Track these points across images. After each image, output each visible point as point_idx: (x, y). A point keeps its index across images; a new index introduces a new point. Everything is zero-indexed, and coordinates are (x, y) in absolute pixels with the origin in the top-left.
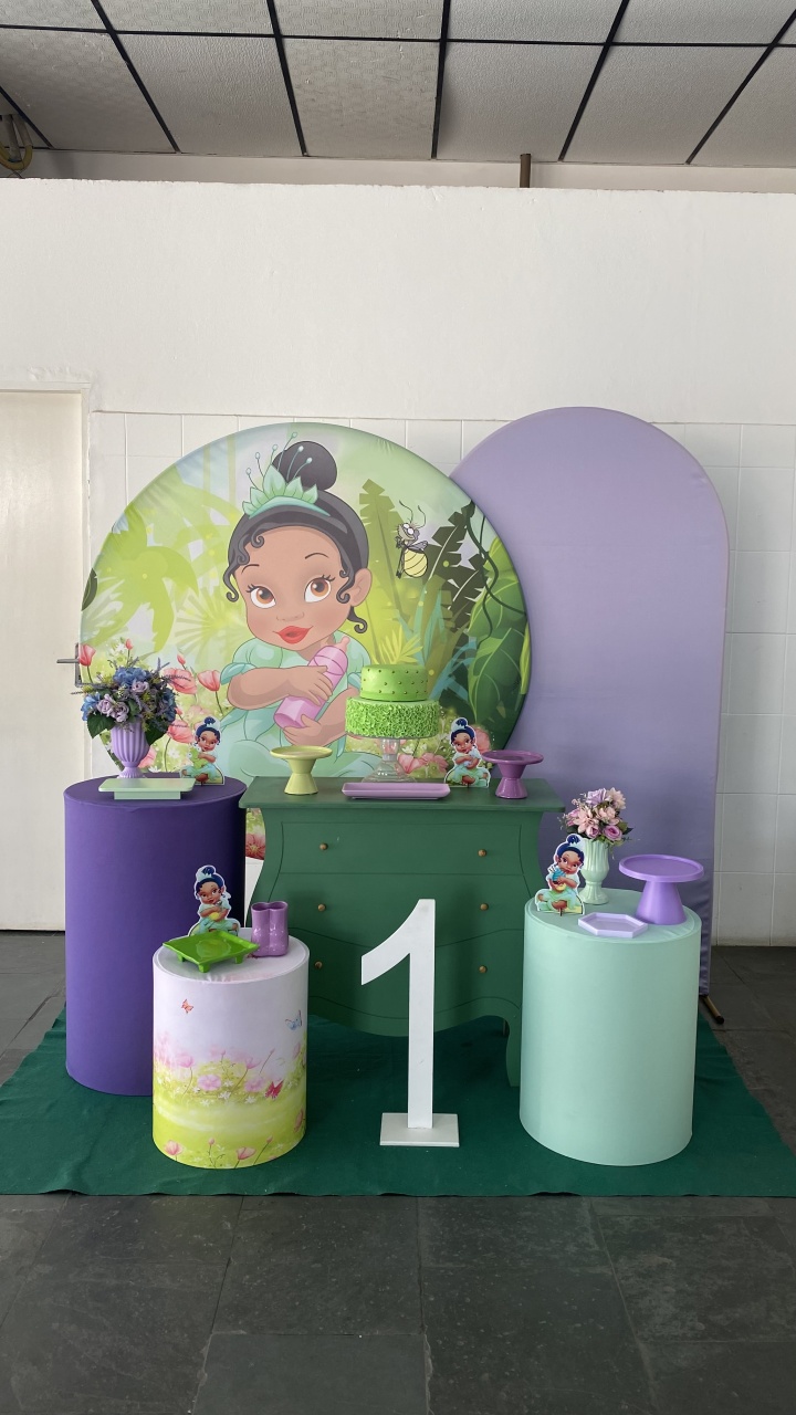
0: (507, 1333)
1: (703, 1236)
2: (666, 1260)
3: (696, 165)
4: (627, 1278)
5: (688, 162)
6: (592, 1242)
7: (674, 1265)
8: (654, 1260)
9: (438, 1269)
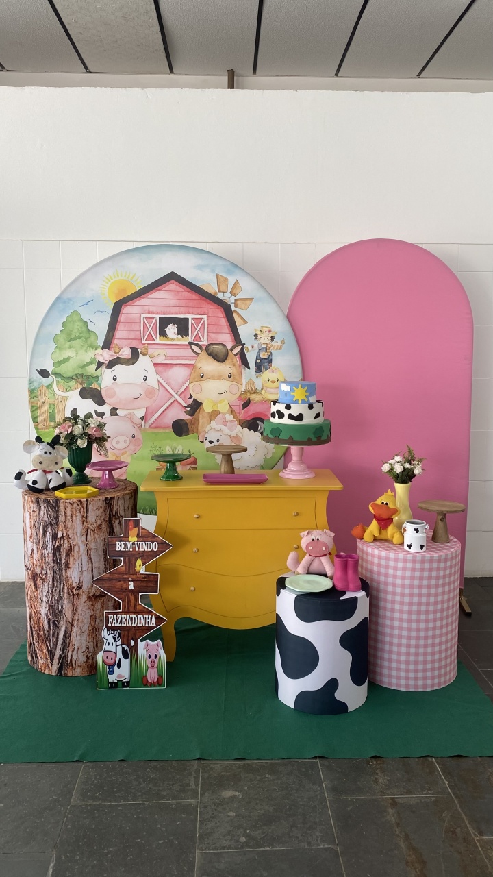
0: (111, 849)
1: (267, 776)
2: (237, 794)
4: (206, 807)
7: (241, 797)
8: (227, 794)
9: (81, 806)
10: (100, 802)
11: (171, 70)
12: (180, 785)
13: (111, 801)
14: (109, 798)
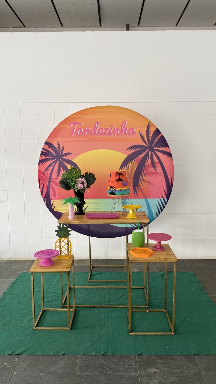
1: (170, 361)
2: (157, 370)
3: (179, 26)
5: (176, 25)
6: (133, 364)
7: (159, 372)
8: (152, 370)
9: (81, 375)
10: (90, 373)
11: (101, 25)
12: (128, 365)
13: (95, 373)
14: (94, 371)
